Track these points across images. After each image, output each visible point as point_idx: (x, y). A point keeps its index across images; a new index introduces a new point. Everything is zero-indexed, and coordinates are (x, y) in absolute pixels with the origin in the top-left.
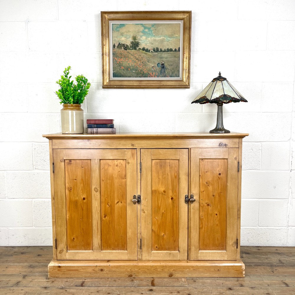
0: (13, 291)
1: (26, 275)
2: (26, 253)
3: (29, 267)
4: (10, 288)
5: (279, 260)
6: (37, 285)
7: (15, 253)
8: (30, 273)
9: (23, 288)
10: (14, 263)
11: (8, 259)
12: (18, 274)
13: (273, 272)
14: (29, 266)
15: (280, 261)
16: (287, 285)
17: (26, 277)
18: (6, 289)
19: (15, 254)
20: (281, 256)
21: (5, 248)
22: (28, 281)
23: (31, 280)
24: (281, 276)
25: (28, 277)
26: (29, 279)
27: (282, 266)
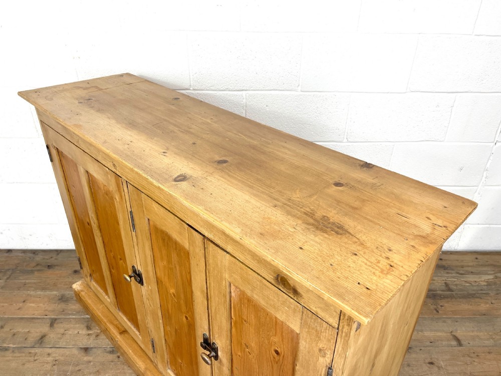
0: (36, 358)
1: (56, 319)
2: (55, 266)
3: (59, 299)
4: (30, 351)
5: (445, 283)
6: (73, 343)
7: (37, 265)
8: (61, 314)
9: (50, 351)
10: (36, 289)
11: (27, 281)
12: (42, 315)
13: (438, 312)
14: (60, 297)
15: (446, 285)
16: (459, 342)
17: (55, 325)
18: (23, 353)
19: (38, 268)
20: (448, 273)
21: (23, 254)
22: (58, 333)
23: (62, 331)
24: (449, 321)
25: (58, 323)
26: (60, 328)
27: (452, 297)
